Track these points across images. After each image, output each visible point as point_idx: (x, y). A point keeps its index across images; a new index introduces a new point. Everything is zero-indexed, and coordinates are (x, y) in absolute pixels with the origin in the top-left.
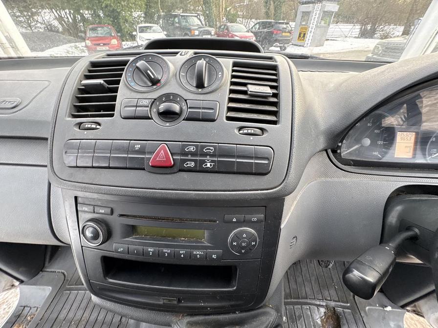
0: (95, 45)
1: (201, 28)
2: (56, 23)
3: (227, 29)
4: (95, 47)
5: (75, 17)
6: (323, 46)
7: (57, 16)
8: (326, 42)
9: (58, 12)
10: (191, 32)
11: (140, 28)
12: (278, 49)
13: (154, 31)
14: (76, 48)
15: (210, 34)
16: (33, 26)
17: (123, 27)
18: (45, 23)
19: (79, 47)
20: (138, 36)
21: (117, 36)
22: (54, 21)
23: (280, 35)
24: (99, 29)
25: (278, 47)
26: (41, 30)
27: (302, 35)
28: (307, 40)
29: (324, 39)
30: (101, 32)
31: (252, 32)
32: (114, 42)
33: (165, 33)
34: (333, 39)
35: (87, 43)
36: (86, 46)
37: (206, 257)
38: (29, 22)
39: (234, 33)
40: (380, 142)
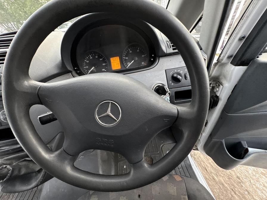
7: (7, 28)
9: (6, 25)
40: (104, 64)
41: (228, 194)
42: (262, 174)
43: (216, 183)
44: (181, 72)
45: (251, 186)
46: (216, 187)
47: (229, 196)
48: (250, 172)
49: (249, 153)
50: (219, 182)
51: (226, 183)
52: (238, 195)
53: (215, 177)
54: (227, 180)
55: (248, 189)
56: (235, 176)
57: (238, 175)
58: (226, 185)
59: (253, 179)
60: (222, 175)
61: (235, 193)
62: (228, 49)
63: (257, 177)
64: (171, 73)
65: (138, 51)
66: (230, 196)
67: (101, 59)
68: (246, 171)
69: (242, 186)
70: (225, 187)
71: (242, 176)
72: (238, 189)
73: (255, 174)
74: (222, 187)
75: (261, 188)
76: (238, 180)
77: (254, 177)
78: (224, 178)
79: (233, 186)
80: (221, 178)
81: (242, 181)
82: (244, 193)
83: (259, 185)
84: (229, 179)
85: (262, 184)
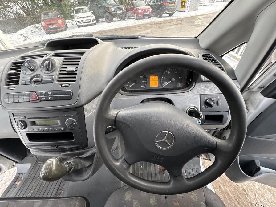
0: (48, 25)
1: (116, 6)
2: (21, 12)
3: (133, 5)
4: (48, 26)
5: (32, 6)
6: (197, 10)
7: (21, 7)
8: (200, 7)
9: (21, 4)
10: (109, 9)
11: (75, 10)
12: (168, 15)
13: (86, 11)
14: (36, 28)
15: (122, 9)
16: (7, 15)
17: (65, 10)
18: (14, 12)
19: (38, 27)
20: (75, 16)
21: (62, 17)
22: (20, 10)
23: (168, 6)
24: (50, 13)
25: (167, 14)
26: (12, 17)
27: (183, 4)
28: (187, 7)
29: (198, 5)
30: (51, 15)
31: (149, 5)
32: (60, 21)
33: (92, 12)
34: (205, 4)
35: (42, 24)
36: (42, 26)
37: (59, 130)
38: (4, 12)
39: (137, 7)
40: (144, 81)
41: (231, 203)
42: (268, 190)
43: (222, 192)
44: (214, 98)
45: (255, 199)
46: (222, 196)
47: (232, 205)
48: (256, 187)
49: (260, 171)
50: (225, 191)
51: (232, 193)
52: (241, 205)
53: (222, 187)
54: (233, 190)
55: (252, 202)
56: (241, 188)
57: (245, 188)
58: (231, 195)
59: (258, 194)
60: (229, 186)
61: (239, 203)
62: (261, 81)
63: (262, 193)
64: (205, 99)
65: (176, 73)
66: (234, 205)
67: (141, 77)
68: (253, 185)
69: (246, 198)
70: (230, 197)
71: (248, 189)
72: (242, 201)
73: (261, 189)
74: (227, 196)
75: (265, 203)
76: (244, 192)
77: (260, 192)
78: (230, 189)
79: (237, 196)
80: (227, 188)
81: (248, 193)
82: (248, 204)
83: (263, 199)
84: (235, 190)
85: (267, 200)
